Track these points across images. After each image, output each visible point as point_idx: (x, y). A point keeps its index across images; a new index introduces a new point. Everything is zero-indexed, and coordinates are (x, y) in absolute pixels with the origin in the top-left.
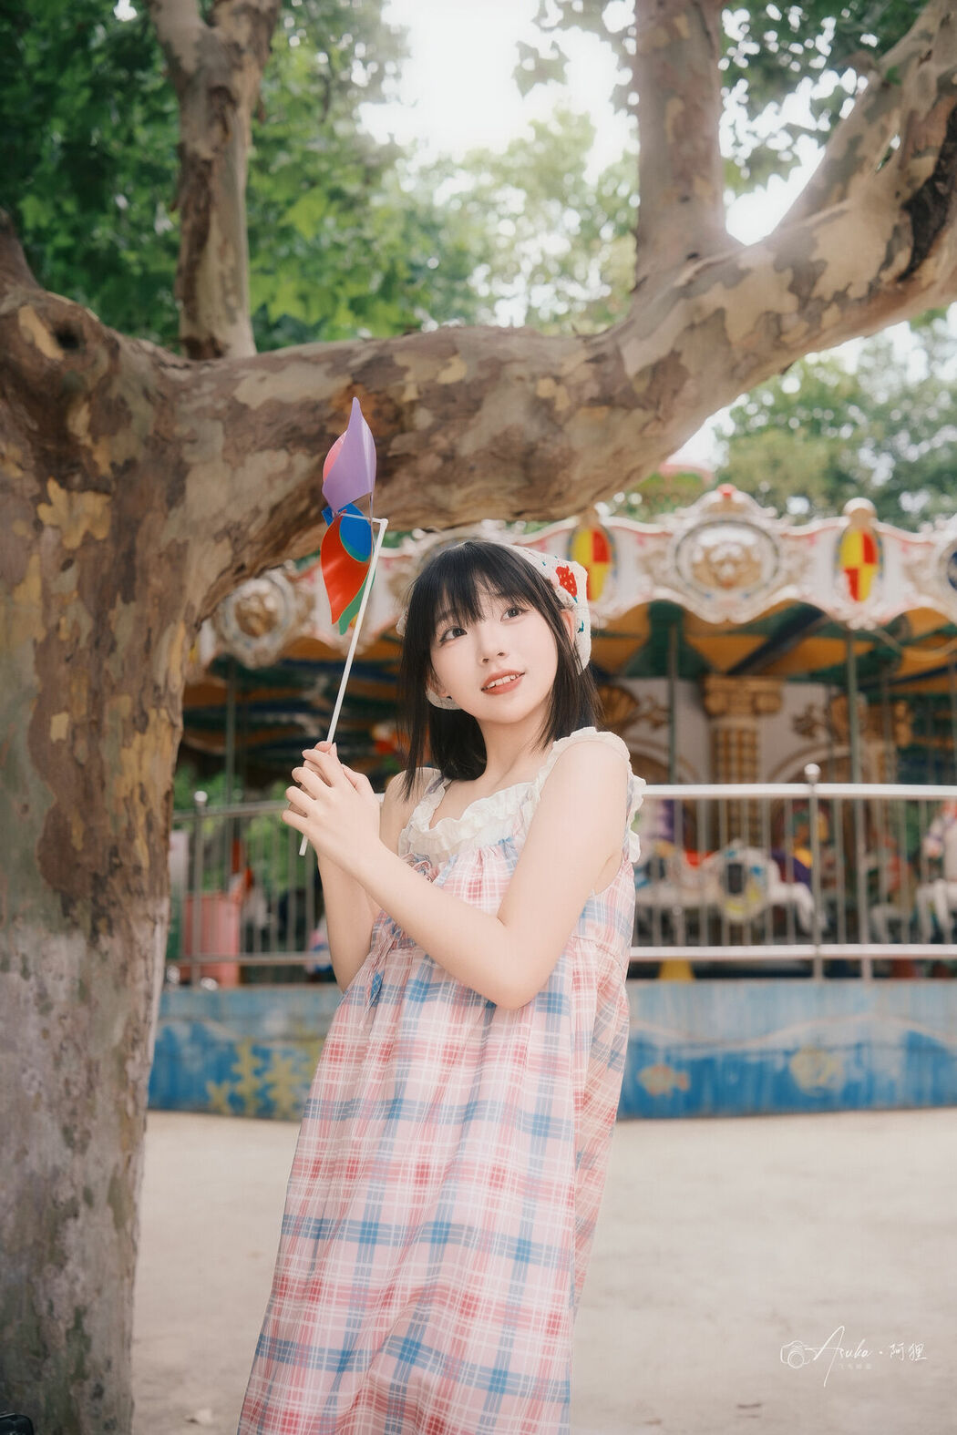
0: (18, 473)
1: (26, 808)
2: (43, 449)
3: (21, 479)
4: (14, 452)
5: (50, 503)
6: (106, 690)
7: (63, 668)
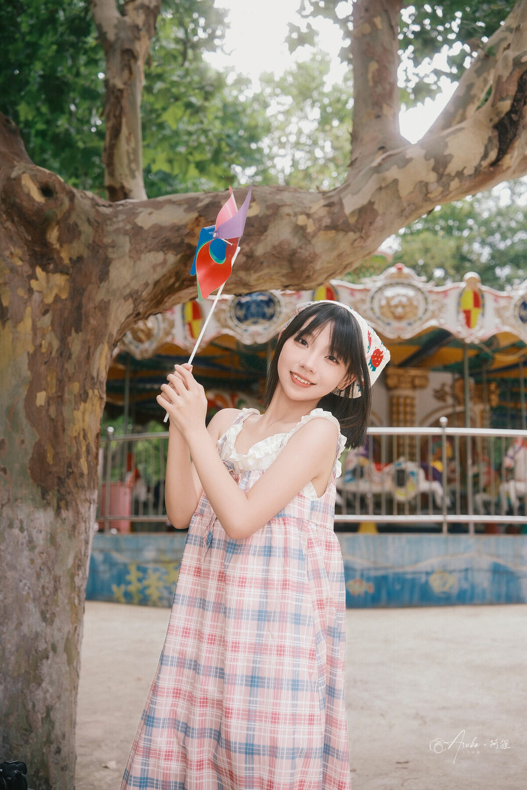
0: (20, 263)
1: (23, 442)
2: (34, 250)
3: (22, 266)
4: (18, 251)
5: (37, 279)
6: (66, 379)
7: (43, 368)
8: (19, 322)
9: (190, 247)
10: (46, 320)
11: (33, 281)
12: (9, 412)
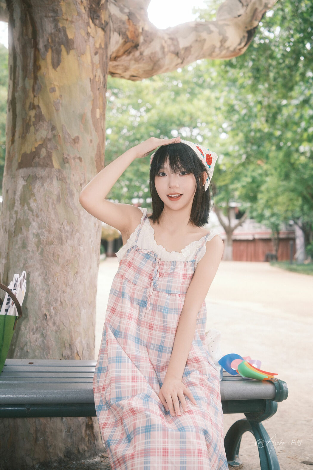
4: (85, 2)
5: (90, 28)
7: (98, 92)
8: (83, 54)
9: (127, 37)
10: (97, 59)
11: (88, 27)
12: (82, 117)
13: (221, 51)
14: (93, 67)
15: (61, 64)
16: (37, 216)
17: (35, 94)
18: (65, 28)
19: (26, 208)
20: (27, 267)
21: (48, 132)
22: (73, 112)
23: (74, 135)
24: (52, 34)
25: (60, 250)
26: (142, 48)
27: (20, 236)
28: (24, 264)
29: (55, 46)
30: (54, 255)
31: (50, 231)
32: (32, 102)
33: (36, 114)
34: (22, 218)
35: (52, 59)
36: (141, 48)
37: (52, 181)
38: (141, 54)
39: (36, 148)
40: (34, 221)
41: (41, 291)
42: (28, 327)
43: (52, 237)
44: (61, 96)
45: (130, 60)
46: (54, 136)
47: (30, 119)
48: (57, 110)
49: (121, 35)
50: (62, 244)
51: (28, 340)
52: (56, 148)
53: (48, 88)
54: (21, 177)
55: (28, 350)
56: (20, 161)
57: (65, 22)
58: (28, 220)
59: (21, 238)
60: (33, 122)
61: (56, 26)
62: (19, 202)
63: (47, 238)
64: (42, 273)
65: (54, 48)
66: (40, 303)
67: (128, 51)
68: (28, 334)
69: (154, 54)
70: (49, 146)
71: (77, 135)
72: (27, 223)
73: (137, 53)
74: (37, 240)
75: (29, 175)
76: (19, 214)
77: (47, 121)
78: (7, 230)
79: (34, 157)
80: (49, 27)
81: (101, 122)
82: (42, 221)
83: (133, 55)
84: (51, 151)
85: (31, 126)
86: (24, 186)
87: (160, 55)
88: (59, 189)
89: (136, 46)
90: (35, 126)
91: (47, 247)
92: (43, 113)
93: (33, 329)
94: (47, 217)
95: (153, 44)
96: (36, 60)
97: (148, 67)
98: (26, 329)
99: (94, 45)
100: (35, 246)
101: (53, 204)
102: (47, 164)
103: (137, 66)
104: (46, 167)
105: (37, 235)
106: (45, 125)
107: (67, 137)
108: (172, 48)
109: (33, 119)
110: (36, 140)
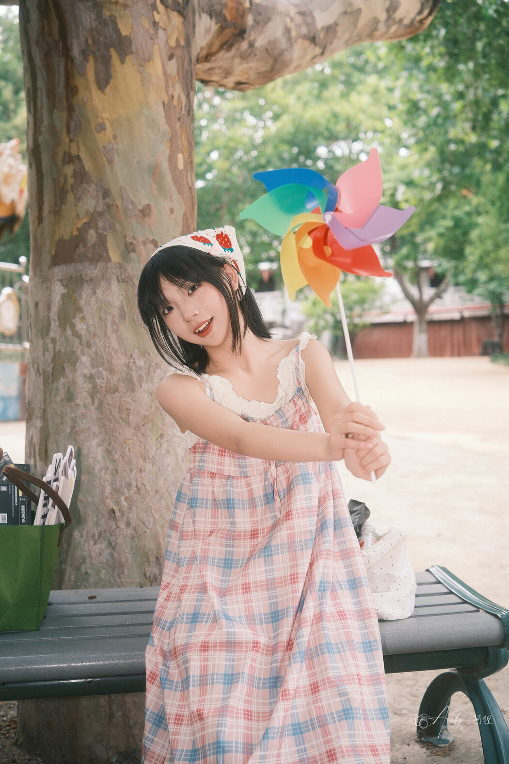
1: (172, 211)
5: (158, 13)
6: (193, 144)
7: (178, 124)
8: (148, 61)
9: (225, 19)
10: (173, 66)
11: (155, 12)
12: (154, 171)
13: (388, 27)
14: (167, 82)
15: (112, 81)
16: (89, 346)
17: (71, 136)
18: (115, 17)
19: (69, 332)
20: (76, 432)
21: (98, 202)
22: (138, 162)
23: (142, 201)
24: (92, 30)
25: (130, 400)
26: (252, 35)
27: (62, 380)
28: (73, 428)
29: (99, 50)
30: (120, 410)
31: (111, 370)
32: (67, 150)
33: (75, 171)
34: (63, 351)
35: (97, 73)
36: (250, 35)
37: (110, 285)
38: (251, 45)
39: (78, 229)
40: (84, 354)
41: (103, 471)
42: (85, 532)
43: (116, 379)
44: (115, 137)
45: (233, 57)
46: (109, 206)
47: (66, 181)
48: (110, 162)
49: (214, 18)
50: (133, 391)
51: (86, 554)
52: (112, 228)
53: (93, 126)
54: (58, 280)
55: (89, 571)
56: (53, 253)
57: (114, 7)
58: (73, 353)
59: (64, 384)
60: (72, 185)
61: (99, 15)
62: (58, 323)
63: (107, 382)
64: (103, 441)
65: (98, 54)
66: (103, 491)
67: (228, 44)
68: (87, 544)
69: (273, 43)
70: (100, 224)
71: (146, 202)
72: (72, 359)
73: (244, 45)
74: (90, 386)
75: (71, 277)
76: (58, 344)
77: (95, 182)
78: (41, 371)
79: (77, 246)
80: (87, 19)
81: (187, 176)
82: (96, 352)
83: (238, 49)
84: (105, 233)
85: (68, 192)
86: (63, 296)
87: (283, 44)
88: (121, 298)
89: (241, 33)
90: (75, 191)
91: (109, 398)
92: (87, 169)
93: (93, 536)
94: (104, 348)
95: (270, 25)
96: (68, 77)
97: (264, 67)
98: (82, 536)
99: (167, 42)
100: (89, 397)
101: (114, 323)
102: (99, 255)
103: (245, 66)
104: (98, 261)
105: (91, 378)
106: (92, 189)
107: (130, 207)
108: (304, 30)
109: (71, 181)
110: (78, 215)
